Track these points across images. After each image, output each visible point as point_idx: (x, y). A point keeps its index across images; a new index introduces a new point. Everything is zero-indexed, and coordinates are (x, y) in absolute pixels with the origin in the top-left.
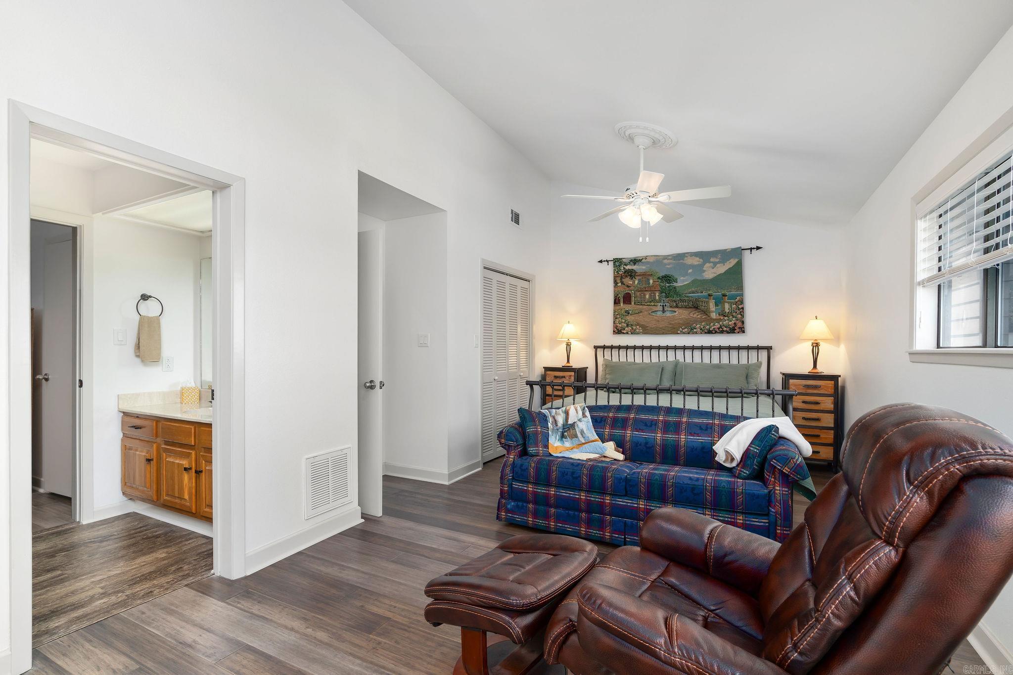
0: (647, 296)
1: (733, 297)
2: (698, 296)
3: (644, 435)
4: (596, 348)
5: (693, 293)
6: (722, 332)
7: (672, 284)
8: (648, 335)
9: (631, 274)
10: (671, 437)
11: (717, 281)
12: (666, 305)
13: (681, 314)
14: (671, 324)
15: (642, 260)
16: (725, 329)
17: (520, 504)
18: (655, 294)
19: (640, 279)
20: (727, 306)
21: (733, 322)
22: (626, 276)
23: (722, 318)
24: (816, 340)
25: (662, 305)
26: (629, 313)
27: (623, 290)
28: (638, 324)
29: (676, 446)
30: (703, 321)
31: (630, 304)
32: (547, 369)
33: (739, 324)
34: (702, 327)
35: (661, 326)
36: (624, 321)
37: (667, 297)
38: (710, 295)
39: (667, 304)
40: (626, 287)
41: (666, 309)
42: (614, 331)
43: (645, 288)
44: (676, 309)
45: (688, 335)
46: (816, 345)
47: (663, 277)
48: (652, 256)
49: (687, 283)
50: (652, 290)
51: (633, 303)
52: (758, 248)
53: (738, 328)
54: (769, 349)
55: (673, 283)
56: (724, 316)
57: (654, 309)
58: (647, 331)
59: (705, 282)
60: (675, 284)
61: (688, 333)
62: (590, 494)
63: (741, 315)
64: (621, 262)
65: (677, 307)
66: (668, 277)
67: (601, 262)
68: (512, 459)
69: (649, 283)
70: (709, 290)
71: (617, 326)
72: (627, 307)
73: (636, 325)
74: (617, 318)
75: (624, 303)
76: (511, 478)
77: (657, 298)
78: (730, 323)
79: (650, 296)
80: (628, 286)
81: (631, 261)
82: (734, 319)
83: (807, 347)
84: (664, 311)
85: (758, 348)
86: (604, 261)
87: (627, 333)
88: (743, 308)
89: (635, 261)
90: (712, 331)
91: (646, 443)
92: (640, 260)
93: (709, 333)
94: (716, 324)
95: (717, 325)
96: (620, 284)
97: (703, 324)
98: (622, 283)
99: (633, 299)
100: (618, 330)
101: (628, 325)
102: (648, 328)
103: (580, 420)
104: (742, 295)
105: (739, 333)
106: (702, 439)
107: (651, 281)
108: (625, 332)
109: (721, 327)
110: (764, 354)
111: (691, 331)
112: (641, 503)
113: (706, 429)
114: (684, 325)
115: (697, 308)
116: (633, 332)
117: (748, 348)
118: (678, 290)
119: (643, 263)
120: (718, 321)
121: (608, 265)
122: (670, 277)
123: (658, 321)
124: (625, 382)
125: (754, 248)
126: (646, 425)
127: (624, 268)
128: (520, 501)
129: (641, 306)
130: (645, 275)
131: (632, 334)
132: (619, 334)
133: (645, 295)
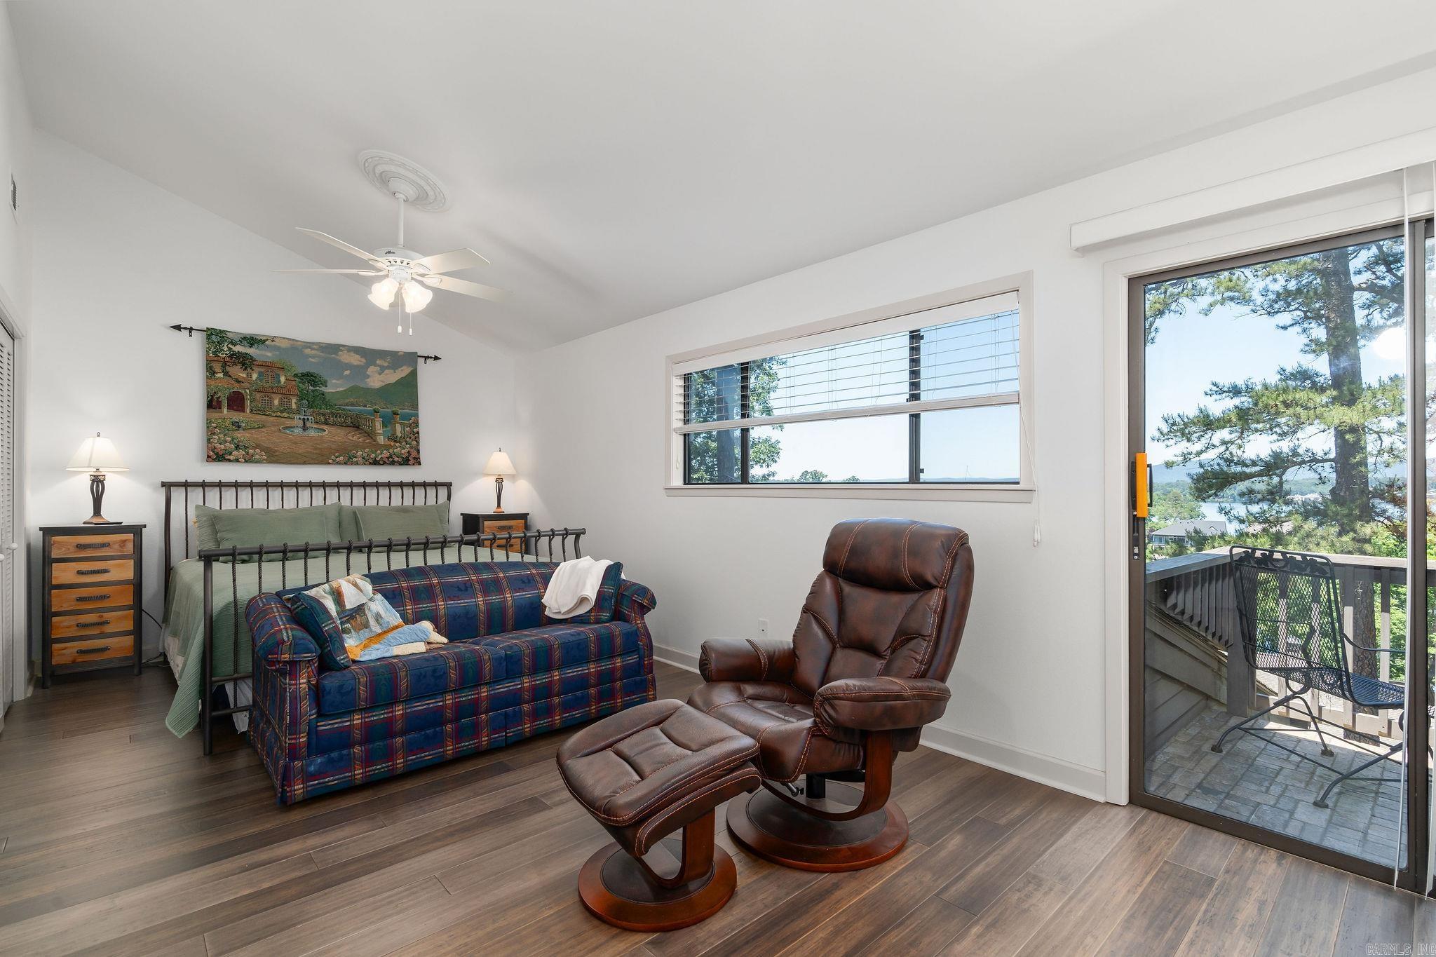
0: (276, 402)
1: (406, 417)
2: (361, 411)
3: (463, 603)
4: (168, 486)
5: (352, 405)
6: (393, 463)
7: (318, 388)
8: (278, 465)
9: (245, 362)
10: (495, 598)
11: (385, 391)
12: (308, 419)
13: (334, 435)
14: (316, 449)
15: (265, 341)
16: (396, 459)
17: (334, 755)
18: (290, 400)
19: (262, 372)
20: (399, 428)
21: (406, 450)
22: (234, 364)
23: (392, 444)
24: (499, 475)
25: (302, 417)
26: (239, 427)
27: (225, 387)
28: (258, 446)
29: (503, 608)
30: (368, 447)
31: (243, 411)
32: (48, 532)
33: (414, 454)
34: (365, 455)
35: (300, 451)
36: (229, 439)
37: (310, 406)
38: (376, 411)
39: (310, 418)
40: (233, 382)
41: (308, 424)
42: (208, 457)
43: (272, 388)
44: (325, 427)
45: (345, 466)
46: (499, 482)
47: (303, 375)
48: (284, 338)
49: (341, 389)
50: (285, 393)
51: (248, 412)
52: (436, 358)
53: (411, 459)
54: (448, 485)
55: (320, 387)
56: (396, 441)
57: (289, 423)
58: (274, 457)
59: (368, 391)
60: (323, 389)
61: (345, 463)
62: (459, 694)
63: (416, 441)
64: (223, 337)
65: (326, 423)
66: (312, 376)
67: (178, 328)
68: (305, 685)
69: (279, 381)
70: (375, 404)
71: (215, 448)
72: (236, 416)
73: (254, 448)
74: (214, 434)
75: (230, 407)
76: (315, 716)
77: (294, 406)
78: (403, 451)
79: (281, 401)
80: (238, 381)
81: (244, 338)
82: (408, 446)
83: (491, 483)
84: (305, 428)
85: (436, 485)
86: (186, 328)
87: (237, 461)
88: (418, 433)
89: (252, 341)
90: (379, 461)
91: (467, 613)
92: (263, 342)
93: (375, 464)
94: (385, 452)
95: (386, 454)
96: (221, 375)
97: (367, 450)
98: (226, 374)
99: (248, 403)
100: (217, 454)
101: (237, 447)
102: (277, 453)
103: (371, 600)
104: (417, 415)
105: (414, 464)
106: (528, 594)
107: (283, 379)
108: (231, 458)
109: (391, 456)
110: (443, 492)
111: (349, 461)
112: (525, 681)
113: (527, 582)
114: (338, 451)
115: (358, 427)
116: (249, 460)
117: (425, 485)
118: (327, 398)
119: (267, 346)
120: (387, 447)
121: (191, 336)
122: (315, 377)
123: (296, 443)
124: (269, 541)
125: (431, 358)
126: (460, 590)
127: (230, 349)
128: (331, 750)
129: (263, 417)
130: (270, 368)
131: (246, 461)
132: (219, 461)
133: (271, 400)
